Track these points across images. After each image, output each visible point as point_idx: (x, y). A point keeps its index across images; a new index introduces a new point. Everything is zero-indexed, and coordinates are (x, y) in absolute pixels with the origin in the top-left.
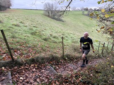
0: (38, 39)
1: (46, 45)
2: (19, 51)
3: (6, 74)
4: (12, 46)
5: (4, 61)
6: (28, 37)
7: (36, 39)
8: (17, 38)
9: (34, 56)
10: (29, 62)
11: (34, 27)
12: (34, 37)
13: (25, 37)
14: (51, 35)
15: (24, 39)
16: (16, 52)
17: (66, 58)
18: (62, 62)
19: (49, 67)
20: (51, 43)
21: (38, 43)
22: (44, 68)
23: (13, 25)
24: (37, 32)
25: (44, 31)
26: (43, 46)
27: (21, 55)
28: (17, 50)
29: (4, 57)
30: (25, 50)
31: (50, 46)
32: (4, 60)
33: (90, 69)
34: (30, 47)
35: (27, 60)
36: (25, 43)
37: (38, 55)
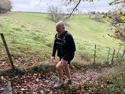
0: (41, 44)
1: (50, 52)
2: (20, 58)
3: (5, 85)
4: (12, 53)
5: (3, 70)
6: (30, 42)
7: (39, 45)
8: (18, 43)
9: (37, 64)
10: (32, 71)
11: (37, 31)
12: (37, 42)
13: (27, 42)
15: (26, 44)
16: (17, 59)
17: (73, 67)
19: (54, 77)
22: (49, 78)
23: (13, 29)
24: (40, 37)
26: (46, 52)
27: (23, 62)
28: (19, 57)
29: (3, 64)
30: (27, 57)
32: (3, 68)
33: (99, 79)
34: (32, 54)
35: (30, 69)
36: (26, 49)
37: (42, 62)
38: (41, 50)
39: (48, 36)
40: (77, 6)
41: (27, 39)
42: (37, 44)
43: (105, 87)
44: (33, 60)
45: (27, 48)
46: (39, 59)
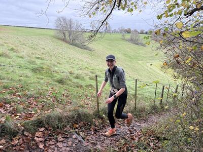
0: (45, 80)
1: (63, 93)
2: (8, 106)
6: (27, 76)
7: (42, 81)
8: (4, 79)
9: (41, 114)
10: (32, 128)
11: (38, 58)
12: (38, 76)
13: (21, 76)
14: (71, 73)
15: (20, 80)
16: (1, 107)
17: (104, 115)
18: (97, 123)
20: (73, 88)
21: (47, 88)
24: (45, 67)
25: (57, 67)
26: (56, 93)
27: (14, 112)
28: (5, 103)
30: (22, 103)
31: (71, 93)
33: (146, 133)
34: (31, 96)
35: (28, 124)
36: (20, 89)
37: (49, 111)
38: (47, 90)
39: (58, 65)
40: (107, 18)
41: (22, 72)
42: (39, 80)
43: (156, 146)
44: (32, 108)
45: (22, 87)
46: (43, 106)
